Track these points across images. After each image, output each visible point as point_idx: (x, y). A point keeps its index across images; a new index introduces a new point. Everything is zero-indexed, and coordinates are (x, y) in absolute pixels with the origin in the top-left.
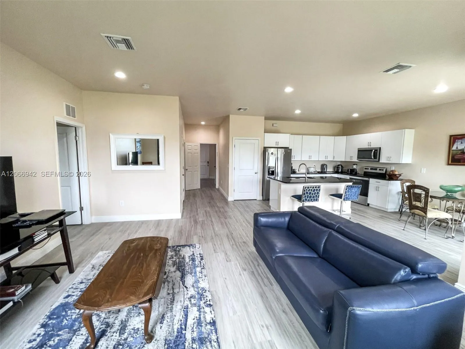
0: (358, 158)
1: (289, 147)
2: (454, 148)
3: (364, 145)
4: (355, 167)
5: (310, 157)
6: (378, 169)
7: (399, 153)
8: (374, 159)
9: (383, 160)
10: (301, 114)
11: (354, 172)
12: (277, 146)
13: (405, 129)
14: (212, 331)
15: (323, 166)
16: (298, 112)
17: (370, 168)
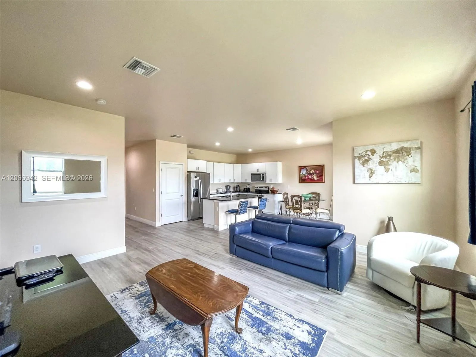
0: (251, 180)
1: (206, 172)
2: (301, 174)
3: (255, 171)
4: (248, 187)
5: (219, 180)
6: (264, 187)
7: (277, 176)
8: (263, 180)
9: (267, 181)
10: (220, 146)
11: (248, 190)
12: (197, 171)
13: (278, 161)
14: (267, 307)
15: (227, 187)
16: (218, 144)
17: (258, 187)
